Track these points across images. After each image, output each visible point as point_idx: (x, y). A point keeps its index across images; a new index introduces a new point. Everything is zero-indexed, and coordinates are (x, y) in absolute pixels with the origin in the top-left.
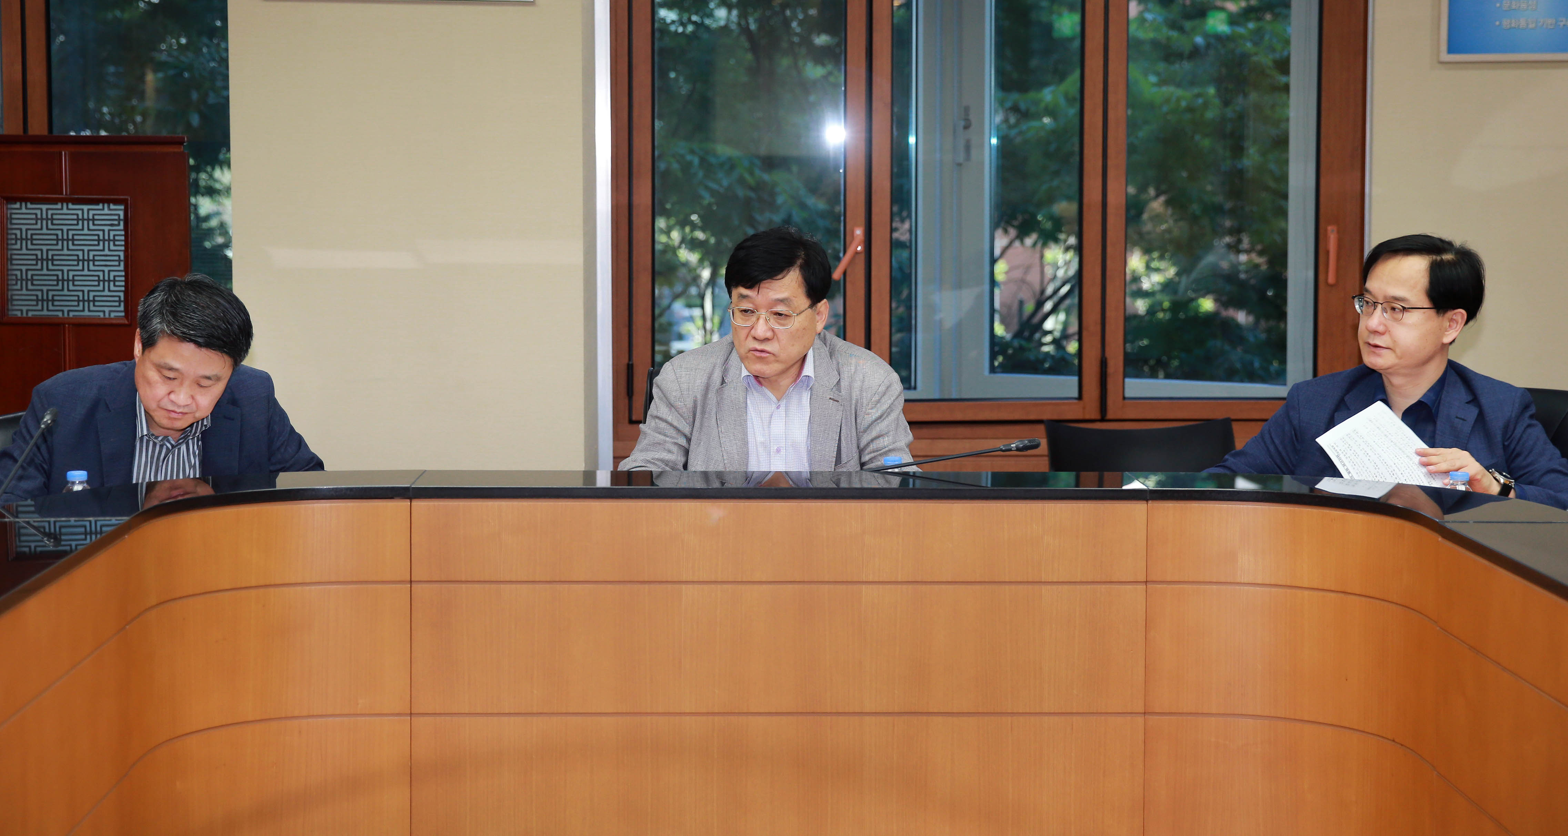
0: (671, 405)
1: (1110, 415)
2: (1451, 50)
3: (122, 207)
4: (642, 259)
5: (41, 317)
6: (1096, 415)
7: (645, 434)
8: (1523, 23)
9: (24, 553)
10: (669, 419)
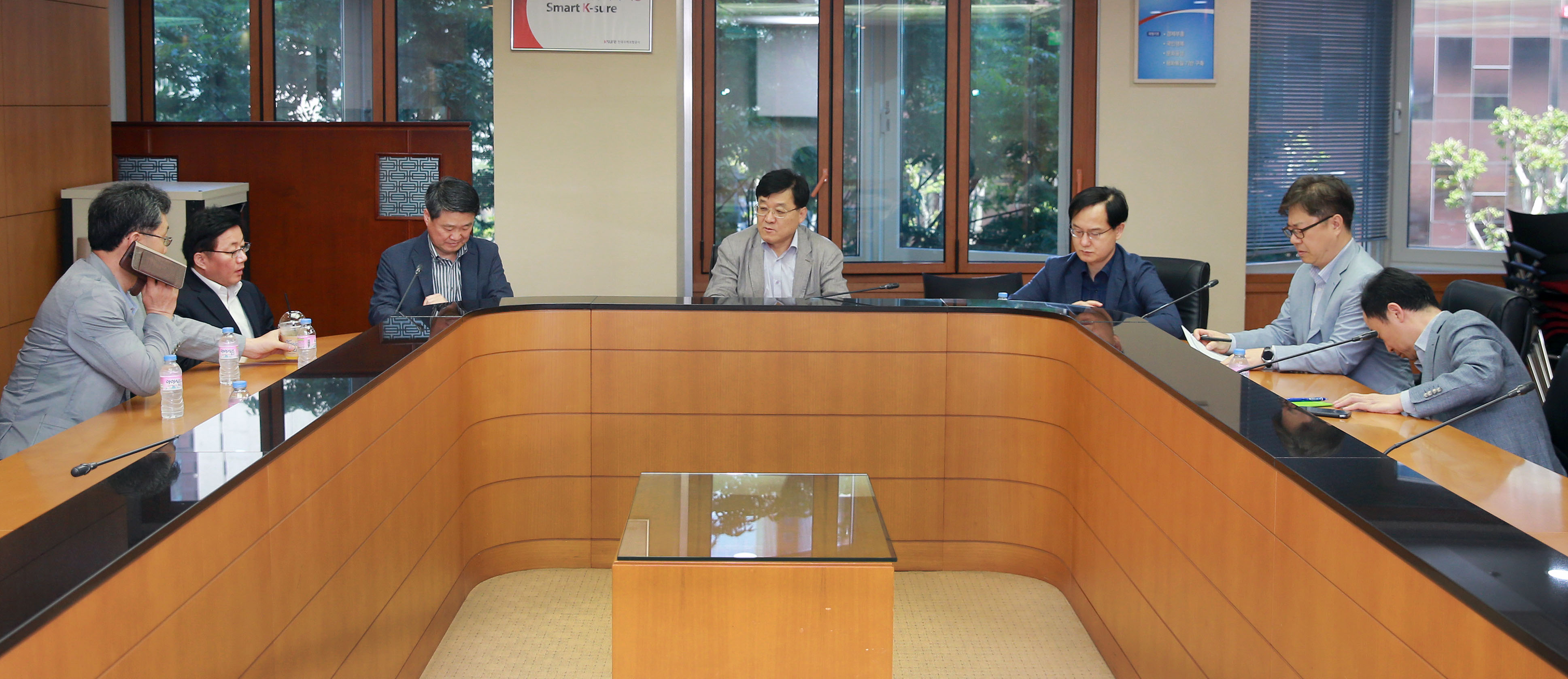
0: (727, 259)
1: (961, 270)
2: (1139, 77)
3: (438, 159)
4: (709, 185)
5: (395, 216)
6: (953, 270)
7: (715, 275)
8: (1177, 63)
9: (387, 339)
10: (727, 266)
